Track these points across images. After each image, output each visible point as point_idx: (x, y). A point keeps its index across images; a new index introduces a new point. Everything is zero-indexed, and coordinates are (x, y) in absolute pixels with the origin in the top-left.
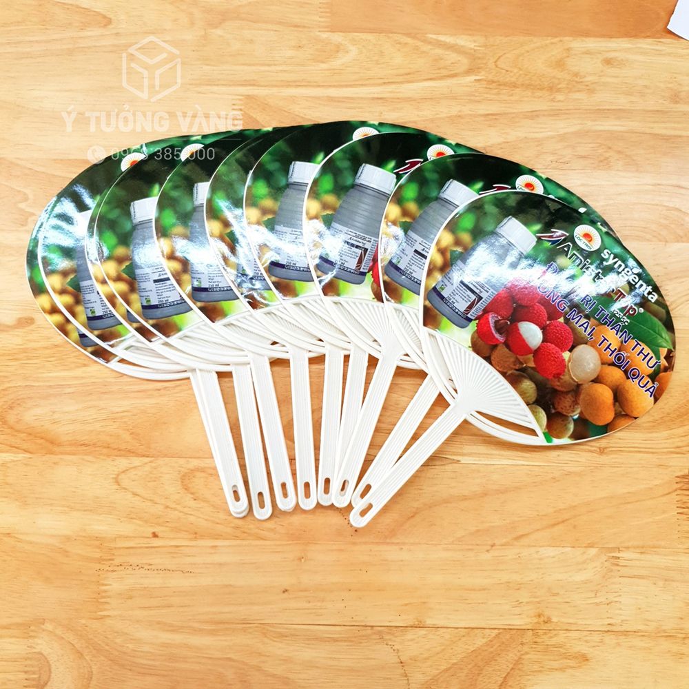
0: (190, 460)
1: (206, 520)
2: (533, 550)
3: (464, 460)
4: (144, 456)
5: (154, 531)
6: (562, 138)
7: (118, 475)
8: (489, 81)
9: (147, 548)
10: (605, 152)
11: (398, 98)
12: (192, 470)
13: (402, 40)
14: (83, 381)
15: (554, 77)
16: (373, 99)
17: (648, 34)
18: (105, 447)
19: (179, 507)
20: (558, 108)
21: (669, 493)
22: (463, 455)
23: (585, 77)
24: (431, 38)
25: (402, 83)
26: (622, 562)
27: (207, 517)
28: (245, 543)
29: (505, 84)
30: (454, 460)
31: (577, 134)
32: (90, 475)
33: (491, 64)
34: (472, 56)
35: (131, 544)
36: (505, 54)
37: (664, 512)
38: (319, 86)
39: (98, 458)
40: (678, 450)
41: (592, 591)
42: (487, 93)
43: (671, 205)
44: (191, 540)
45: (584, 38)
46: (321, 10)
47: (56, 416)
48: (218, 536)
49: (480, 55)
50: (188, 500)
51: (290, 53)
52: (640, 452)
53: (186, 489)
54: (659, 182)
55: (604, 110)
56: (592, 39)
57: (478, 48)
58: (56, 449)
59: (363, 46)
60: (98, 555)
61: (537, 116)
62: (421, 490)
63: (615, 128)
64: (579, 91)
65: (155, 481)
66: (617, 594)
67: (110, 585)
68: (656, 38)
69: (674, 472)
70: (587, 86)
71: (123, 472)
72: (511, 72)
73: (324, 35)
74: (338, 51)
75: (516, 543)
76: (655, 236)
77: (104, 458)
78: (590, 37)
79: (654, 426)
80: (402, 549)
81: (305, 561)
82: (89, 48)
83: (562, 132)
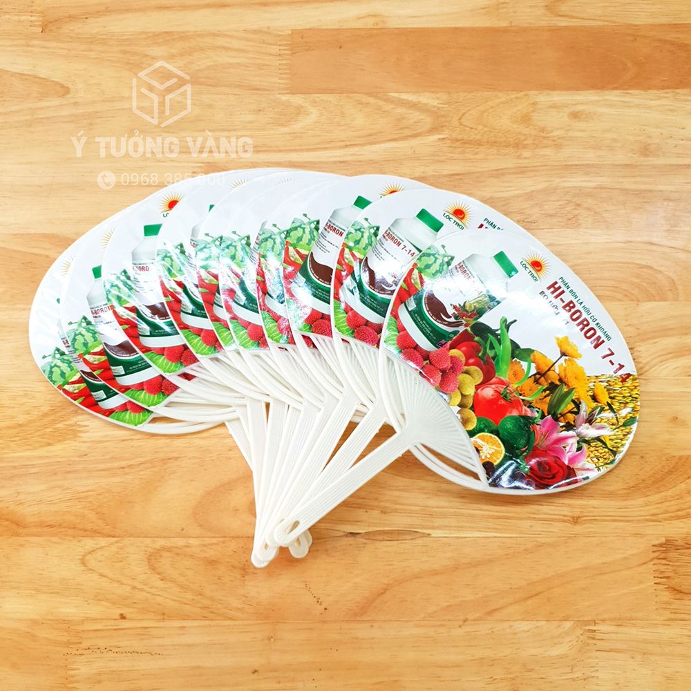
0: (156, 539)
1: (174, 600)
2: (506, 625)
3: (435, 533)
4: (110, 536)
5: (121, 612)
6: (530, 196)
7: (85, 556)
8: (452, 140)
9: (115, 630)
10: (573, 209)
11: (360, 161)
12: (159, 550)
13: (363, 100)
14: (47, 461)
15: (520, 133)
16: (335, 162)
17: (615, 86)
18: (70, 528)
19: (146, 588)
20: (524, 165)
21: (646, 563)
22: (433, 528)
23: (552, 131)
24: (393, 97)
25: (364, 145)
26: (598, 636)
27: (174, 598)
28: (213, 623)
29: (469, 142)
30: (424, 533)
31: (545, 191)
32: (57, 557)
33: (455, 122)
34: (435, 114)
35: (99, 626)
36: (468, 111)
37: (640, 582)
38: (280, 151)
39: (64, 539)
40: (653, 518)
41: (569, 666)
42: (451, 153)
43: (643, 262)
44: (158, 621)
45: (550, 92)
46: (280, 71)
47: (22, 497)
48: (186, 617)
49: (442, 113)
50: (155, 580)
51: (250, 117)
52: (615, 520)
53: (153, 569)
54: (629, 239)
55: (571, 165)
56: (558, 92)
57: (442, 106)
58: (21, 530)
59: (324, 108)
60: (65, 639)
61: (503, 174)
62: (391, 565)
63: (585, 184)
64: (546, 147)
65: (122, 561)
66: (594, 669)
67: (79, 669)
68: (624, 90)
69: (651, 540)
70: (554, 141)
71: (90, 553)
72: (476, 129)
73: (284, 98)
74: (298, 114)
75: (489, 618)
76: (626, 296)
77: (70, 538)
78: (557, 90)
79: (629, 494)
80: (372, 626)
81: (274, 640)
82: (48, 118)
83: (529, 189)
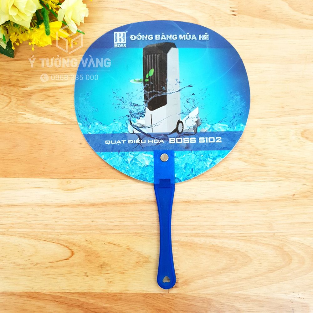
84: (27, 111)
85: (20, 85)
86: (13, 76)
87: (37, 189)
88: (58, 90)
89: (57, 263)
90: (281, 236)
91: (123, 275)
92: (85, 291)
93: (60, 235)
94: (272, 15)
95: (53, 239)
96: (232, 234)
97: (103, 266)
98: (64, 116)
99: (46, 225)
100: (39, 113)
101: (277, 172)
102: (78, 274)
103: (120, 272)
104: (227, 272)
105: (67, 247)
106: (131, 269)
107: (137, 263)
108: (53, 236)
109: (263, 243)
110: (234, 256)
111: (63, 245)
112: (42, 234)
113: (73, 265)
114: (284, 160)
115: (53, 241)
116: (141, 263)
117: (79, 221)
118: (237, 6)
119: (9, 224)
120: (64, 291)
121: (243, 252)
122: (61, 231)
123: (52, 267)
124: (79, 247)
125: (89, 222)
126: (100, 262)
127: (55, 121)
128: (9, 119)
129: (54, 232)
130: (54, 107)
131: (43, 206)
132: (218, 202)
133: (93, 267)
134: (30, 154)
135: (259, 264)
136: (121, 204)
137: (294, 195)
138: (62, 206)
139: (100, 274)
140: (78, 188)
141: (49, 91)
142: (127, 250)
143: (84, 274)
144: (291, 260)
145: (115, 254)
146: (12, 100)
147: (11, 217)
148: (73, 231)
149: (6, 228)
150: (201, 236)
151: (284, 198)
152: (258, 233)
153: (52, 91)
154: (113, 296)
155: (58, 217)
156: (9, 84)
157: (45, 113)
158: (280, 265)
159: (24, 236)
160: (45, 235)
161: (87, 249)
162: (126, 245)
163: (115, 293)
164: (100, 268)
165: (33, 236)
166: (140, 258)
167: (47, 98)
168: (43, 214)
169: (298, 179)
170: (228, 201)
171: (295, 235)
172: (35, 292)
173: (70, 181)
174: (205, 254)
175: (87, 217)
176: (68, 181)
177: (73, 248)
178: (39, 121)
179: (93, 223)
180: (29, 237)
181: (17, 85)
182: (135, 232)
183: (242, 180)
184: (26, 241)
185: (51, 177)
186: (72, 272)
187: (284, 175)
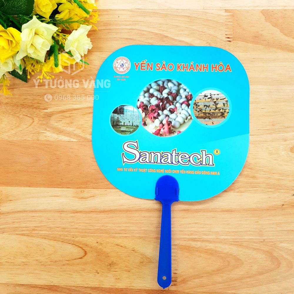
84: (47, 129)
85: (41, 108)
86: (36, 99)
87: (56, 197)
88: (74, 112)
89: (73, 261)
90: (270, 242)
91: (129, 273)
92: (96, 286)
93: (75, 238)
94: (265, 41)
95: (69, 241)
96: (225, 239)
97: (112, 264)
98: (79, 134)
99: (63, 228)
100: (57, 131)
101: (267, 184)
102: (90, 271)
103: (126, 271)
104: (221, 273)
105: (81, 248)
106: (136, 268)
107: (141, 263)
108: (69, 238)
109: (254, 248)
110: (227, 259)
111: (78, 246)
112: (60, 236)
113: (86, 263)
114: (273, 173)
115: (69, 243)
116: (144, 263)
117: (91, 226)
118: (232, 33)
119: (32, 227)
120: (78, 285)
121: (235, 256)
122: (76, 234)
123: (68, 264)
124: (91, 247)
125: (100, 226)
126: (109, 261)
127: (71, 139)
128: (33, 137)
129: (70, 234)
130: (70, 126)
131: (61, 212)
132: (213, 211)
133: (103, 265)
134: (50, 167)
135: (250, 266)
136: (127, 211)
137: (283, 205)
138: (77, 212)
139: (109, 272)
140: (91, 197)
141: (66, 113)
142: (132, 251)
143: (95, 272)
144: (280, 264)
145: (122, 255)
146: (35, 121)
147: (34, 221)
148: (86, 234)
149: (30, 231)
150: (198, 240)
151: (273, 208)
152: (249, 239)
153: (68, 113)
154: (120, 291)
155: (73, 222)
156: (32, 106)
157: (62, 131)
158: (269, 268)
159: (45, 237)
160: (62, 237)
161: (97, 250)
162: (132, 247)
163: (122, 289)
164: (110, 267)
165: (52, 237)
166: (143, 259)
167: (64, 119)
168: (60, 219)
169: (287, 191)
170: (221, 210)
171: (284, 241)
172: (54, 286)
173: (84, 191)
174: (201, 257)
175: (97, 222)
176: (82, 191)
177: (86, 249)
178: (57, 138)
179: (103, 227)
180: (49, 238)
181: (39, 108)
182: (139, 236)
183: (236, 191)
184: (46, 241)
185: (68, 187)
186: (85, 270)
187: (274, 187)
